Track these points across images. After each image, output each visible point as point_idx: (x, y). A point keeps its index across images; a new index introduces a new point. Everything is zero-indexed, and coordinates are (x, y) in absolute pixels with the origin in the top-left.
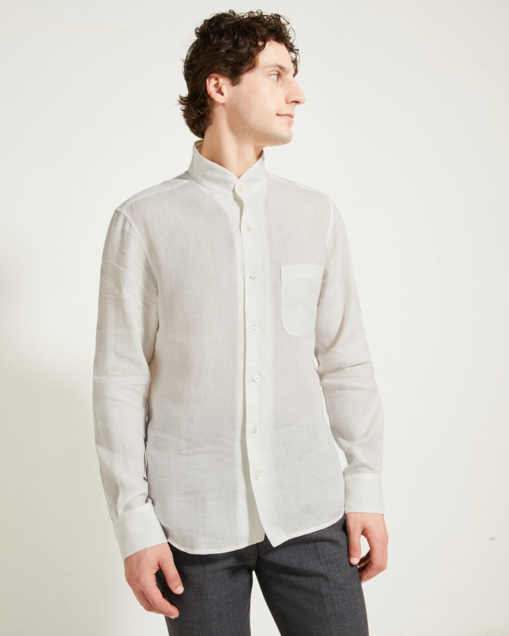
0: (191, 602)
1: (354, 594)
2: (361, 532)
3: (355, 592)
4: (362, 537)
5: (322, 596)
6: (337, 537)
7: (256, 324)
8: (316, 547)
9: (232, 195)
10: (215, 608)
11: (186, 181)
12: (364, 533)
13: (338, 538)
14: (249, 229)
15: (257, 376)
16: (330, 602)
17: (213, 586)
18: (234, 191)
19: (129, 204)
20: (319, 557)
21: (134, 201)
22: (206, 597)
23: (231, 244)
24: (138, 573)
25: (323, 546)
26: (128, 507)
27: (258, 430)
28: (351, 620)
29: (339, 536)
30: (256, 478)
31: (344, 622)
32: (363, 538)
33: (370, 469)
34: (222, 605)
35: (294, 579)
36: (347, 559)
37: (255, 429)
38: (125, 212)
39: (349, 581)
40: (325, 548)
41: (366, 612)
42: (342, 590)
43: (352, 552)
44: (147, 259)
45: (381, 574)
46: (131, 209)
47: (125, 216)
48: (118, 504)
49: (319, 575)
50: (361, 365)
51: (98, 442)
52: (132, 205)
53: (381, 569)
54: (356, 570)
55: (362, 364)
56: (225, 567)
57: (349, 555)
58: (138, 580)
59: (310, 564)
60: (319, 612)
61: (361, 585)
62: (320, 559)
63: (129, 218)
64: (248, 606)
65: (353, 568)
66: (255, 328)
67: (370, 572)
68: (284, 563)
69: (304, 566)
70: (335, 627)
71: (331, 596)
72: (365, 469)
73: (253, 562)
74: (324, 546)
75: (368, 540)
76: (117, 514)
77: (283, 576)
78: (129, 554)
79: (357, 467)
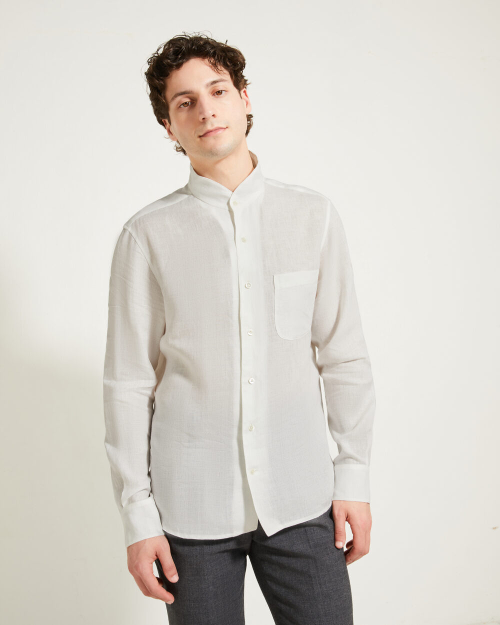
0: (189, 582)
1: (341, 576)
2: (345, 518)
3: (341, 574)
4: (347, 523)
5: (310, 577)
6: (326, 522)
7: (251, 330)
8: (306, 532)
9: (227, 208)
10: (211, 587)
11: (186, 196)
12: (348, 519)
13: (327, 524)
14: (244, 240)
15: (252, 379)
16: (318, 582)
17: (210, 567)
18: (228, 204)
19: (133, 221)
20: (309, 541)
21: (138, 217)
22: (203, 577)
23: (227, 255)
24: (137, 561)
25: (312, 531)
26: (131, 501)
27: (254, 428)
28: (337, 599)
29: (327, 522)
30: (252, 473)
31: (330, 601)
32: (347, 525)
33: (357, 460)
34: (218, 585)
35: (284, 560)
36: (333, 544)
37: (251, 427)
38: (130, 229)
39: (336, 563)
40: (314, 533)
41: (351, 593)
42: (328, 571)
43: (338, 536)
44: (150, 268)
45: (364, 557)
46: (136, 226)
47: (130, 232)
48: (122, 498)
49: (307, 557)
50: (355, 362)
51: (107, 441)
52: (136, 222)
53: (363, 553)
54: (343, 553)
55: (356, 360)
56: (222, 550)
57: (335, 540)
58: (137, 567)
59: (300, 547)
60: (307, 592)
61: (346, 568)
62: (309, 543)
63: (134, 234)
64: (242, 586)
65: (339, 552)
66: (249, 334)
67: (353, 556)
68: (276, 545)
69: (295, 549)
70: (322, 605)
71: (319, 577)
72: (351, 460)
73: (246, 546)
74: (314, 530)
75: (351, 526)
76: (122, 506)
77: (274, 558)
78: (131, 544)
79: (345, 458)
